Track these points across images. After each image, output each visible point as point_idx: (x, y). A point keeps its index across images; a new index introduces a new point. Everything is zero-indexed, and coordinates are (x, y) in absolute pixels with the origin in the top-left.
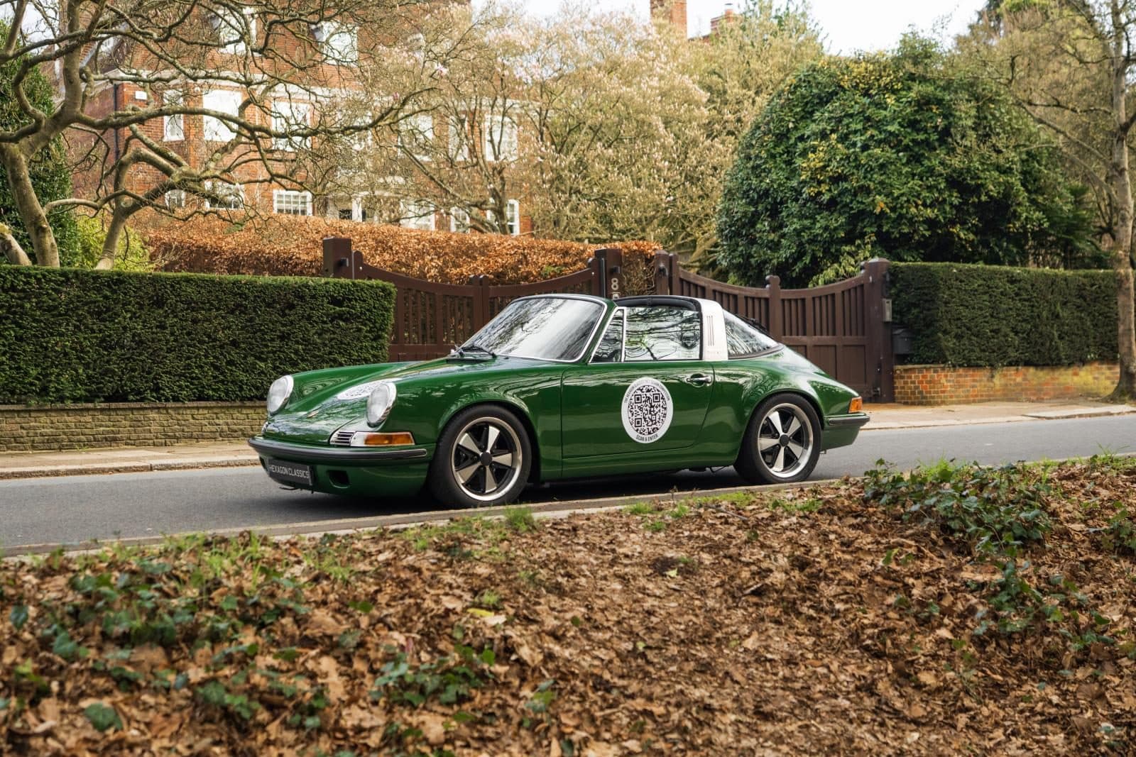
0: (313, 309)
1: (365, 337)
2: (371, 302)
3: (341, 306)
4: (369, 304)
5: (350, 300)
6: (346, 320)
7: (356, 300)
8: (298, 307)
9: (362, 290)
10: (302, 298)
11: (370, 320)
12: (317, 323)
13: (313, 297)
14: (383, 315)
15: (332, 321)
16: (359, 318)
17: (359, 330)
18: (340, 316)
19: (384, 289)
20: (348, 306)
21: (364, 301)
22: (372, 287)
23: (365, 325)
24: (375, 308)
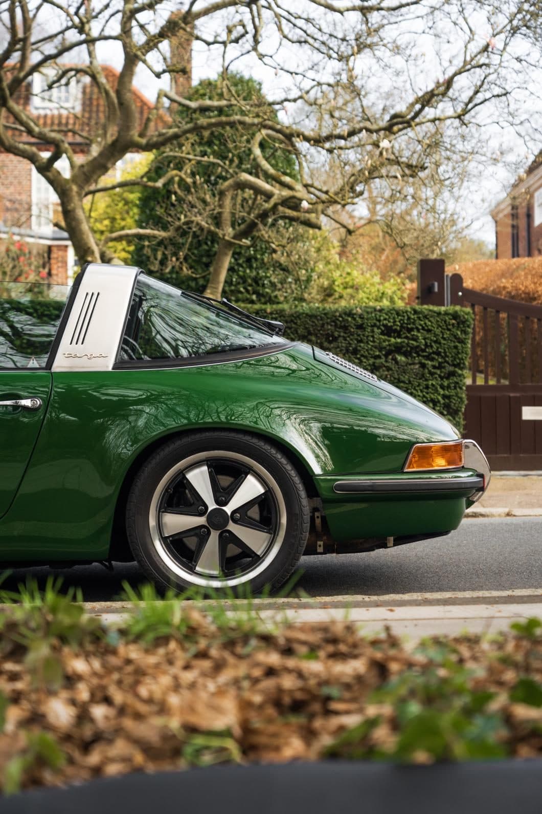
0: (361, 341)
1: (432, 374)
2: (438, 331)
3: (399, 336)
4: (436, 335)
5: (411, 330)
6: (405, 354)
7: (418, 330)
8: (341, 339)
9: (425, 317)
10: (345, 328)
11: (438, 354)
12: (365, 357)
13: (361, 327)
14: (456, 347)
15: (386, 356)
16: (424, 351)
17: (423, 366)
18: (398, 349)
19: (455, 316)
20: (407, 337)
21: (429, 331)
22: (439, 314)
23: (432, 360)
24: (444, 339)
